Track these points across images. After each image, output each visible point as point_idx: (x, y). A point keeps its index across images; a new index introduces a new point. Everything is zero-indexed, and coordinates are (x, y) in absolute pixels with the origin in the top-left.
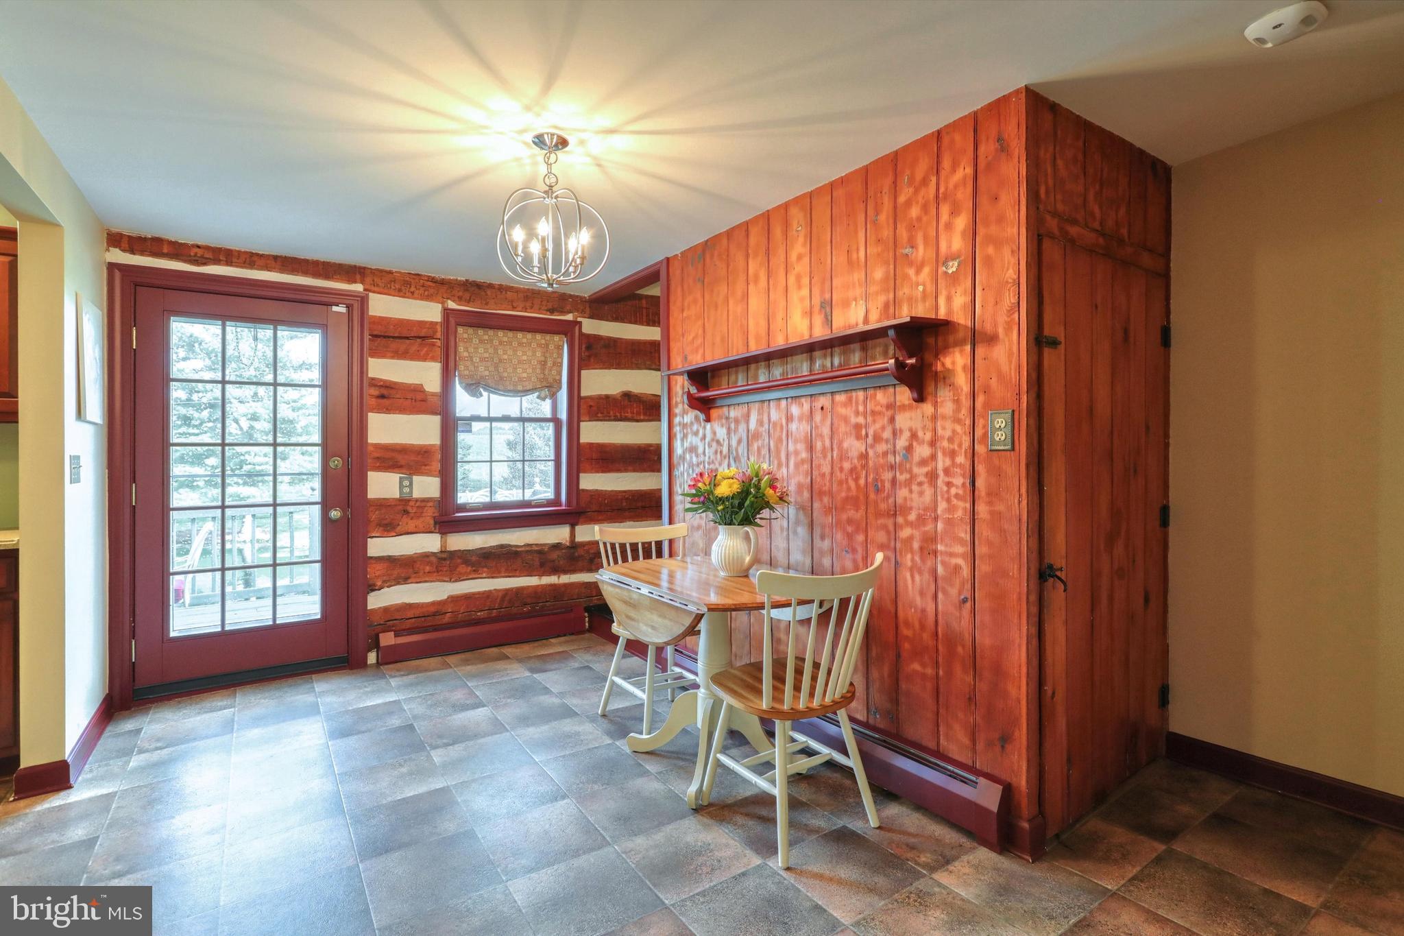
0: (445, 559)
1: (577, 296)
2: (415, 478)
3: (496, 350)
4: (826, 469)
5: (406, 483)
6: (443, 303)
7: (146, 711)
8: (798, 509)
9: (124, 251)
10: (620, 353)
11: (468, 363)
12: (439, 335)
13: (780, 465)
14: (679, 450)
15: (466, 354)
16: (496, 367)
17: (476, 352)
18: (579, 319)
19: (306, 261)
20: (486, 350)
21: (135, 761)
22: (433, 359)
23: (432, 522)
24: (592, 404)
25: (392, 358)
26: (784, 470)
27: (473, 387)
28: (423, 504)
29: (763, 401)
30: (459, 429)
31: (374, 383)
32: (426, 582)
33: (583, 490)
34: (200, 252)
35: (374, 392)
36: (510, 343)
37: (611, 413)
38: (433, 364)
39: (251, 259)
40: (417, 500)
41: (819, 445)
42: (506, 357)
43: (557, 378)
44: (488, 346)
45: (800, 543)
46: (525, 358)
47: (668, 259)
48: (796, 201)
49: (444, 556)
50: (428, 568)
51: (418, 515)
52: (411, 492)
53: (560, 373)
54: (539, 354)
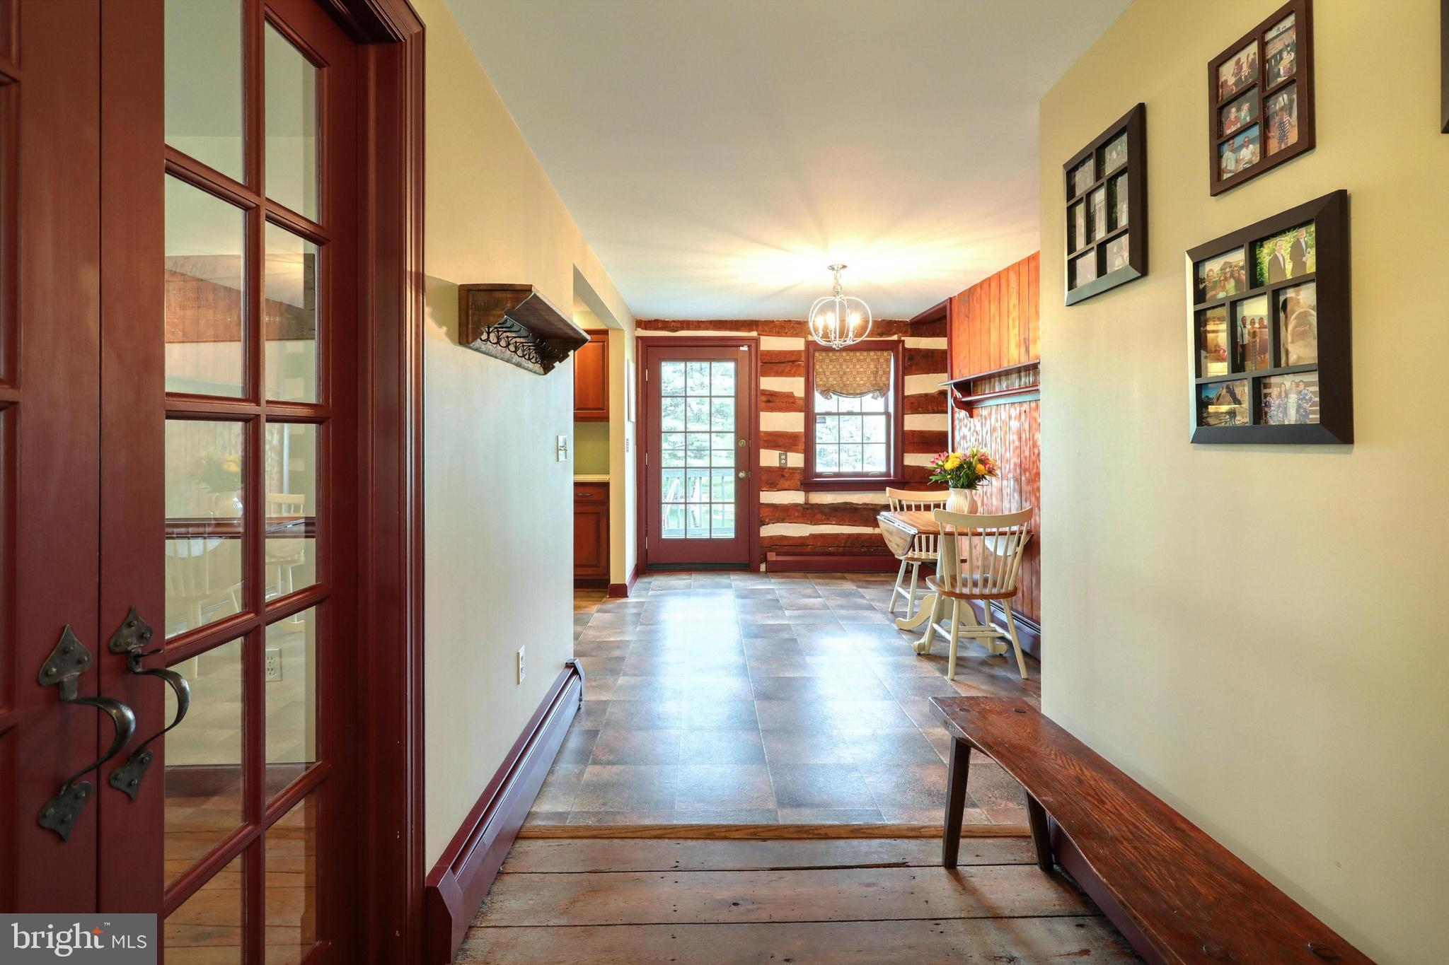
0: (808, 509)
1: (901, 321)
2: (788, 453)
3: (841, 365)
4: (1027, 453)
5: (783, 457)
6: (805, 338)
7: (653, 576)
8: (1014, 481)
9: (642, 329)
10: (937, 361)
11: (822, 376)
12: (803, 359)
13: (1006, 450)
14: (957, 438)
15: (821, 370)
16: (841, 377)
17: (828, 368)
18: (902, 338)
19: (726, 321)
20: (834, 367)
21: (651, 593)
22: (800, 375)
23: (799, 483)
24: (913, 401)
25: (775, 376)
26: (1008, 453)
27: (826, 392)
28: (794, 471)
29: (997, 405)
30: (818, 421)
31: (764, 393)
32: (795, 523)
33: (907, 466)
34: (674, 324)
35: (764, 398)
36: (851, 360)
37: (930, 407)
38: (799, 378)
39: (698, 325)
40: (789, 468)
41: (1024, 436)
42: (848, 370)
43: (886, 382)
44: (836, 363)
45: (1015, 504)
46: (862, 370)
47: (951, 299)
48: (1013, 267)
49: (807, 506)
50: (796, 514)
51: (790, 479)
52: (786, 463)
53: (888, 379)
54: (872, 366)
